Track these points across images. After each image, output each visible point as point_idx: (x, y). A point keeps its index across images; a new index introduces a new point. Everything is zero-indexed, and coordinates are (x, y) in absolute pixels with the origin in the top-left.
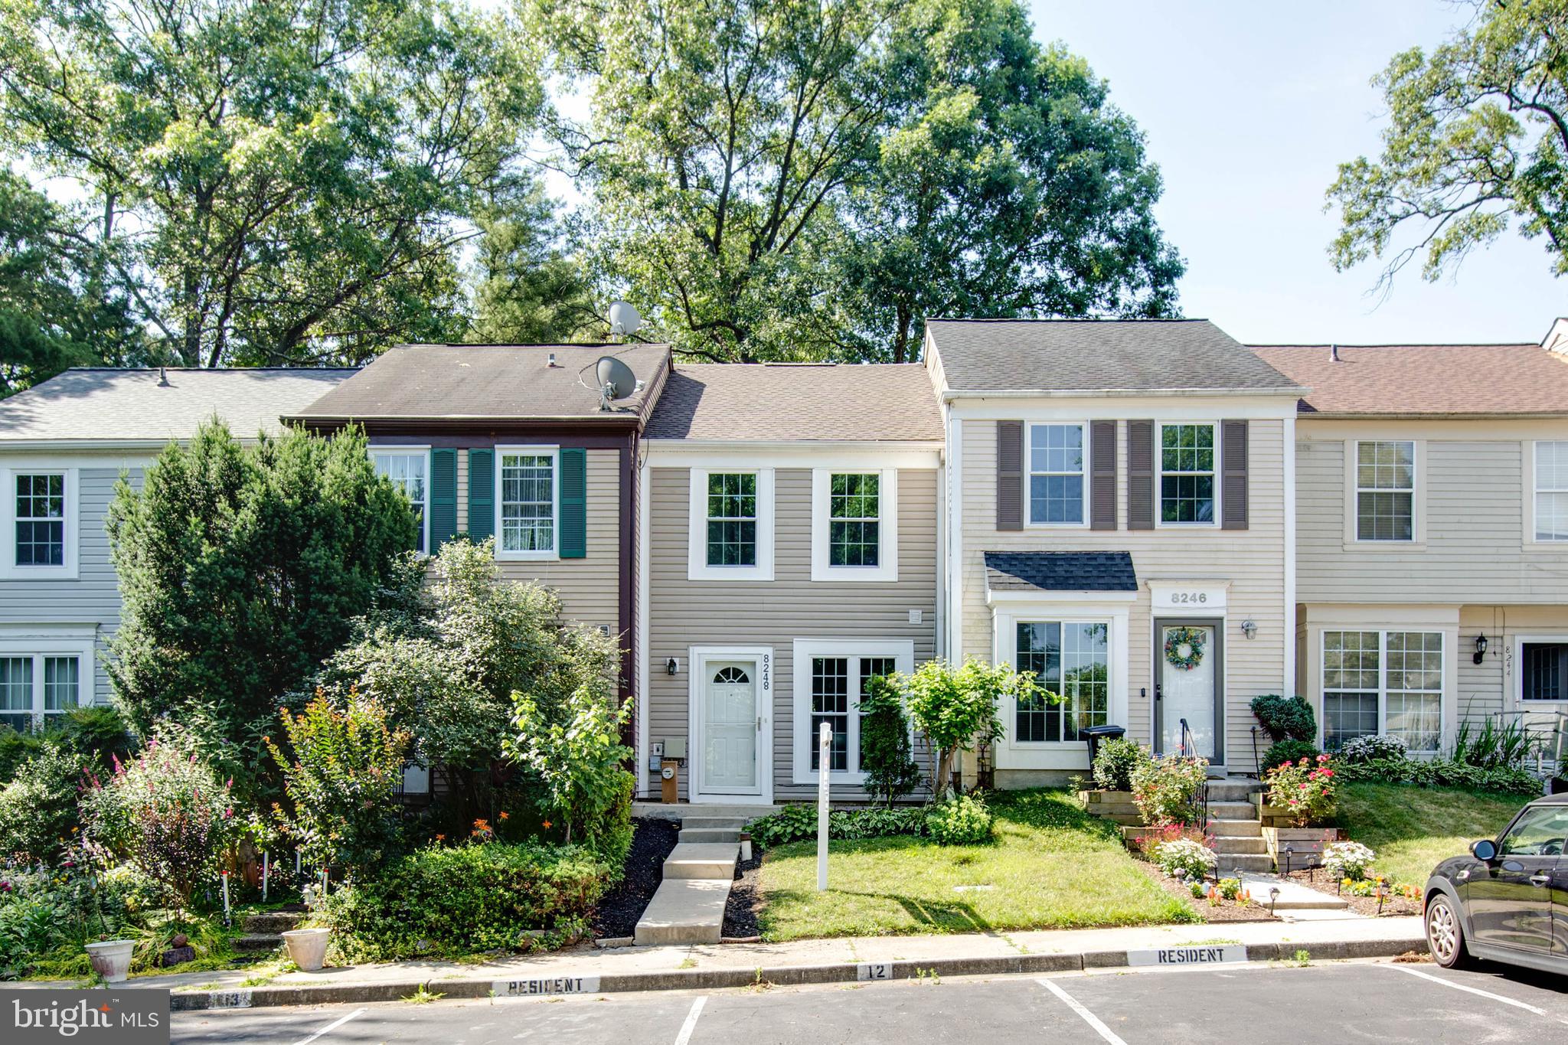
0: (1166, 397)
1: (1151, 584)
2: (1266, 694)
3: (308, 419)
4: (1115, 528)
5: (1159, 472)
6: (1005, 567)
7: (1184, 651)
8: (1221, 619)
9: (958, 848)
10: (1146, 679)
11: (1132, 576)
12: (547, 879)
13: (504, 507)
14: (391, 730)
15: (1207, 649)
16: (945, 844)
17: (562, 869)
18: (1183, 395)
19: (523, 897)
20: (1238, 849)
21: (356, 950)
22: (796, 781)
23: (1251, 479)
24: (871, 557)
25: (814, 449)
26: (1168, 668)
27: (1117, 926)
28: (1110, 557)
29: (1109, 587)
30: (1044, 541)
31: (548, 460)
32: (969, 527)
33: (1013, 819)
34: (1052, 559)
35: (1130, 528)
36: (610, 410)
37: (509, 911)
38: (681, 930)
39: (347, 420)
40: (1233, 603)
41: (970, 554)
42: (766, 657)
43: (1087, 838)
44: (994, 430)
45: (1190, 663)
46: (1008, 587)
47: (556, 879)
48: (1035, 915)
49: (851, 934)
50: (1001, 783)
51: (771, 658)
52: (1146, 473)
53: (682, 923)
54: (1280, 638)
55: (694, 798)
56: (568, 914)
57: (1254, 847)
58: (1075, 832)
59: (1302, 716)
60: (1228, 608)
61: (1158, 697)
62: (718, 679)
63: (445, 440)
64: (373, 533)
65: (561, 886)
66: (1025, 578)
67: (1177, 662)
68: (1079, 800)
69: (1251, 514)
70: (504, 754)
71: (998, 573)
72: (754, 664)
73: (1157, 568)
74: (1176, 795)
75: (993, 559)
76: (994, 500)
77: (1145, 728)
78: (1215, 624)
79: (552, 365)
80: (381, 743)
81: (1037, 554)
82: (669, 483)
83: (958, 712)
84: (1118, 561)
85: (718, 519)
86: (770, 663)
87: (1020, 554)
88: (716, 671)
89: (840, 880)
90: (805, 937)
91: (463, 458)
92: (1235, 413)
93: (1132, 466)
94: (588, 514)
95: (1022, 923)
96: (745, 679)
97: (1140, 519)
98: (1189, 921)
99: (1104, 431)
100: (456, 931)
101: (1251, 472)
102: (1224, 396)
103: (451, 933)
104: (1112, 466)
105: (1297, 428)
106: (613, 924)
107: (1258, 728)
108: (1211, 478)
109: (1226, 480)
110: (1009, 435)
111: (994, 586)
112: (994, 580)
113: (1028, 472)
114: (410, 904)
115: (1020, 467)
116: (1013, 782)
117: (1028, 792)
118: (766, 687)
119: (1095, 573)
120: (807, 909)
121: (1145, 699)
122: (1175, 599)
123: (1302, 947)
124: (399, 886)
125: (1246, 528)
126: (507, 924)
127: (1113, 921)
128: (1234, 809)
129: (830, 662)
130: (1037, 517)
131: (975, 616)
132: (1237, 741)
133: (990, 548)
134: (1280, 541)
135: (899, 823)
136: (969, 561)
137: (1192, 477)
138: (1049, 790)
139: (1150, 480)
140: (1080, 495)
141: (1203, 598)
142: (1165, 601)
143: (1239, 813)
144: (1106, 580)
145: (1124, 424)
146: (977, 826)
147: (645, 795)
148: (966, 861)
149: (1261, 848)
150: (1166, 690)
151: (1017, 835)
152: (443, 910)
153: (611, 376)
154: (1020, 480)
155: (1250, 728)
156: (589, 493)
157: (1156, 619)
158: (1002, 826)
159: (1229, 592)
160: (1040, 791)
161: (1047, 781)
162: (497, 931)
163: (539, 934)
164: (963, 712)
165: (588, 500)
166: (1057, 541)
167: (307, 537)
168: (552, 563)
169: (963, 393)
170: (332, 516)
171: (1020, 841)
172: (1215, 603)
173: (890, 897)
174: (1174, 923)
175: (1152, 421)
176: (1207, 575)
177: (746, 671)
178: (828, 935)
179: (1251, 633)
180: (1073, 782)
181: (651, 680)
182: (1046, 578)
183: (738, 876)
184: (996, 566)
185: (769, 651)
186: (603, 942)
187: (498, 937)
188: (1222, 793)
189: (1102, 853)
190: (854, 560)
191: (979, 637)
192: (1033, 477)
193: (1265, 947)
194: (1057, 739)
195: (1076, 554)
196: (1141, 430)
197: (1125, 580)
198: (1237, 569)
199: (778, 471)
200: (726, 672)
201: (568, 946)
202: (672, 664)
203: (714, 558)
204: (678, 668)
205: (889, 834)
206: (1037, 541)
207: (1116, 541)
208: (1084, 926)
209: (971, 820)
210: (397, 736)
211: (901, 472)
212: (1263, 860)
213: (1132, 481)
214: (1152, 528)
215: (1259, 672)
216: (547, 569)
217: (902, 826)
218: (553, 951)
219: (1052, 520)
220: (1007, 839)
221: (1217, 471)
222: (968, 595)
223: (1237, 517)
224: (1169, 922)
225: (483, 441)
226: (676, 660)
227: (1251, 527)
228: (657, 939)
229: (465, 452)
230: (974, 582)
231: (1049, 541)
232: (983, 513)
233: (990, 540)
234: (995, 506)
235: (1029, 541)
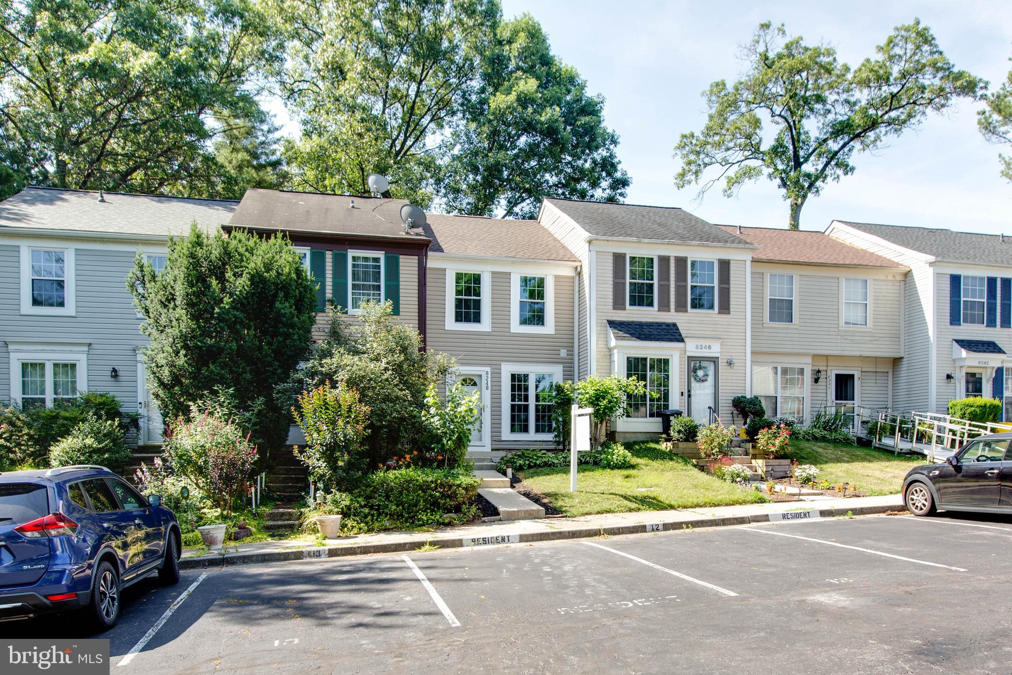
0: (695, 246)
1: (688, 339)
2: (740, 396)
4: (669, 311)
5: (689, 284)
6: (620, 328)
7: (700, 373)
8: (718, 358)
10: (683, 387)
11: (680, 335)
13: (353, 285)
15: (711, 373)
18: (703, 246)
23: (731, 289)
24: (540, 321)
25: (513, 262)
26: (693, 382)
28: (668, 325)
29: (670, 340)
30: (635, 315)
31: (376, 260)
32: (600, 307)
34: (641, 325)
35: (676, 311)
36: (410, 234)
40: (724, 350)
41: (600, 321)
42: (487, 372)
44: (611, 258)
45: (703, 380)
46: (623, 338)
50: (619, 439)
51: (489, 373)
52: (684, 284)
54: (744, 368)
57: (751, 469)
59: (757, 406)
60: (721, 352)
61: (689, 396)
63: (318, 245)
66: (631, 334)
67: (697, 379)
69: (731, 306)
71: (616, 331)
72: (481, 376)
73: (689, 331)
75: (612, 324)
76: (611, 293)
78: (715, 360)
81: (633, 322)
82: (435, 276)
84: (672, 327)
85: (460, 297)
86: (489, 376)
87: (625, 322)
88: (461, 379)
91: (329, 256)
92: (725, 256)
93: (677, 280)
94: (401, 291)
97: (681, 307)
99: (664, 261)
101: (731, 286)
104: (668, 280)
105: (752, 266)
107: (735, 412)
108: (713, 288)
109: (720, 289)
110: (619, 258)
111: (615, 338)
112: (614, 334)
115: (624, 277)
118: (487, 388)
119: (662, 333)
121: (683, 397)
122: (697, 347)
125: (729, 313)
129: (520, 376)
130: (633, 303)
131: (603, 354)
132: (725, 419)
133: (610, 319)
134: (743, 321)
136: (599, 325)
137: (704, 287)
139: (686, 287)
141: (710, 347)
142: (692, 347)
143: (739, 453)
144: (669, 337)
145: (674, 258)
148: (628, 477)
150: (692, 393)
153: (410, 216)
155: (731, 411)
156: (401, 279)
157: (688, 357)
159: (722, 345)
161: (641, 438)
165: (401, 283)
166: (642, 316)
169: (597, 237)
171: (648, 467)
172: (715, 350)
175: (687, 258)
176: (712, 336)
177: (476, 380)
179: (732, 365)
182: (640, 334)
183: (512, 486)
184: (615, 327)
185: (488, 369)
190: (531, 322)
191: (604, 364)
192: (630, 283)
194: (646, 416)
195: (651, 323)
196: (681, 262)
197: (678, 337)
198: (725, 333)
199: (493, 273)
200: (466, 379)
203: (458, 318)
206: (631, 316)
207: (670, 317)
211: (557, 277)
213: (677, 287)
214: (686, 311)
215: (735, 385)
221: (716, 284)
222: (599, 343)
223: (725, 308)
227: (731, 313)
229: (330, 252)
230: (602, 336)
231: (638, 316)
232: (606, 300)
233: (610, 314)
234: (612, 297)
235: (629, 315)
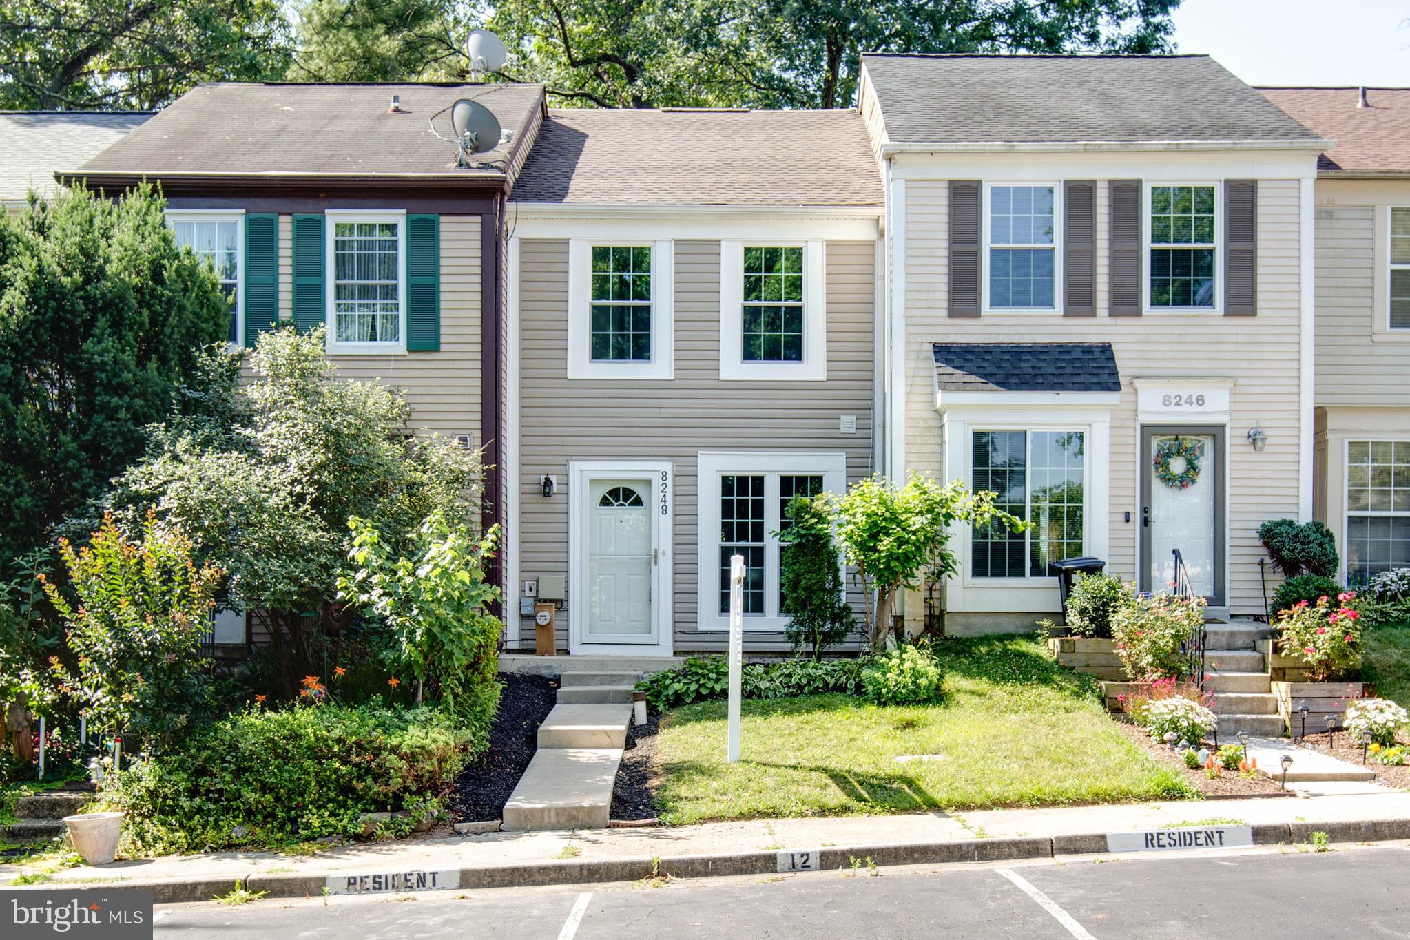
0: (1157, 151)
1: (1137, 383)
2: (1278, 518)
3: (89, 176)
4: (1093, 314)
5: (1147, 245)
6: (958, 362)
7: (1177, 466)
8: (1223, 426)
9: (900, 709)
10: (1130, 500)
11: (1114, 373)
12: (394, 750)
13: (338, 287)
14: (199, 566)
15: (1206, 464)
16: (885, 704)
17: (413, 737)
18: (1178, 149)
19: (364, 772)
20: (1243, 708)
21: (156, 839)
22: (701, 627)
23: (1260, 253)
24: (794, 351)
25: (723, 216)
26: (1157, 487)
27: (1094, 803)
28: (1087, 349)
29: (1086, 387)
30: (1006, 330)
31: (392, 228)
32: (916, 313)
33: (968, 674)
34: (1016, 353)
35: (1113, 313)
36: (469, 166)
37: (347, 789)
38: (560, 811)
39: (140, 178)
40: (1239, 407)
41: (915, 347)
42: (664, 474)
43: (1059, 695)
44: (945, 193)
45: (1185, 481)
46: (962, 387)
47: (405, 749)
48: (994, 790)
49: (769, 815)
50: (952, 628)
51: (670, 476)
52: (1131, 246)
53: (560, 803)
54: (1295, 450)
55: (575, 649)
56: (420, 792)
57: (1261, 706)
58: (1043, 689)
59: (1321, 544)
60: (1231, 412)
61: (1146, 522)
62: (605, 502)
63: (262, 203)
64: (173, 320)
65: (412, 758)
66: (984, 376)
67: (1168, 479)
68: (1049, 649)
69: (1260, 296)
70: (340, 594)
71: (950, 370)
72: (649, 483)
73: (1144, 364)
74: (1167, 643)
75: (944, 353)
76: (945, 279)
77: (1130, 560)
78: (1216, 433)
79: (397, 110)
80: (185, 581)
81: (998, 346)
82: (541, 258)
83: (901, 542)
84: (1097, 355)
85: (603, 302)
86: (669, 482)
87: (975, 347)
88: (603, 491)
89: (755, 748)
90: (713, 819)
91: (285, 227)
92: (1241, 171)
93: (1114, 237)
94: (443, 296)
95: (979, 799)
96: (638, 502)
97: (1124, 304)
98: (1182, 797)
99: (1080, 194)
100: (281, 815)
101: (1260, 244)
102: (1228, 150)
103: (275, 816)
104: (1091, 238)
105: (1316, 191)
106: (476, 804)
107: (1268, 560)
108: (1211, 252)
109: (1229, 254)
110: (962, 196)
111: (944, 386)
112: (945, 378)
113: (987, 244)
114: (223, 781)
115: (976, 238)
116: (967, 627)
117: (985, 639)
118: (664, 512)
119: (1069, 370)
120: (715, 784)
121: (1130, 525)
122: (1167, 401)
123: (1319, 828)
124: (209, 760)
125: (1254, 313)
126: (344, 806)
127: (1089, 797)
128: (1238, 660)
129: (743, 480)
130: (998, 300)
131: (922, 424)
132: (1242, 577)
133: (940, 339)
134: (1296, 330)
135: (828, 678)
136: (913, 355)
137: (1188, 251)
138: (1012, 637)
139: (1137, 254)
140: (1051, 273)
141: (1200, 400)
142: (1154, 403)
143: (1244, 665)
144: (1085, 378)
145: (1106, 185)
146: (923, 682)
147: (515, 646)
148: (910, 725)
149: (1271, 707)
150: (1156, 513)
151: (973, 693)
152: (265, 788)
153: (470, 124)
154: (976, 256)
155: (1257, 560)
156: (443, 270)
157: (1143, 426)
158: (954, 681)
159: (1233, 393)
160: (1001, 638)
161: (1009, 626)
162: (332, 814)
163: (385, 817)
164: (907, 542)
165: (443, 279)
166: (1022, 330)
167: (90, 324)
168: (398, 359)
169: (906, 146)
170: (122, 298)
171: (976, 700)
172: (1215, 407)
173: (817, 769)
174: (1164, 799)
175: (1139, 182)
176: (1206, 373)
177: (640, 491)
178: (742, 817)
179: (1259, 444)
180: (1041, 627)
181: (522, 503)
182: (1008, 376)
183: (630, 744)
184: (948, 362)
185: (667, 466)
186: (463, 827)
187: (333, 821)
188: (1224, 641)
189: (1077, 714)
190: (772, 354)
191: (925, 449)
192: (993, 251)
193: (1275, 828)
194: (1022, 575)
195: (1045, 346)
196: (1126, 193)
197: (1105, 378)
198: (1244, 364)
199: (678, 243)
200: (614, 493)
201: (420, 833)
202: (548, 482)
203: (599, 352)
204: (555, 489)
205: (815, 691)
206: (996, 330)
207: (1094, 330)
208: (1054, 803)
209: (916, 675)
210: (206, 573)
211: (831, 245)
212: (1273, 722)
213: (1115, 257)
214: (1138, 314)
215: (1268, 491)
216: (392, 365)
217: (832, 682)
218: (401, 837)
219: (1017, 304)
220: (961, 697)
221: (1219, 243)
222: (913, 398)
223: (1243, 301)
224: (1157, 798)
225: (311, 204)
226: (553, 479)
227: (1260, 313)
228: (531, 823)
229: (287, 218)
230: (919, 381)
231: (1012, 330)
232: (932, 296)
233: (940, 330)
234: (945, 287)
235: (990, 330)
